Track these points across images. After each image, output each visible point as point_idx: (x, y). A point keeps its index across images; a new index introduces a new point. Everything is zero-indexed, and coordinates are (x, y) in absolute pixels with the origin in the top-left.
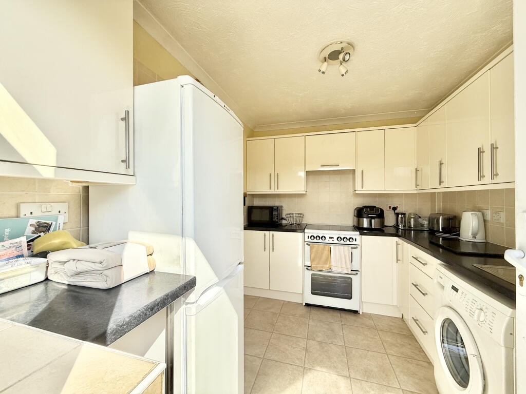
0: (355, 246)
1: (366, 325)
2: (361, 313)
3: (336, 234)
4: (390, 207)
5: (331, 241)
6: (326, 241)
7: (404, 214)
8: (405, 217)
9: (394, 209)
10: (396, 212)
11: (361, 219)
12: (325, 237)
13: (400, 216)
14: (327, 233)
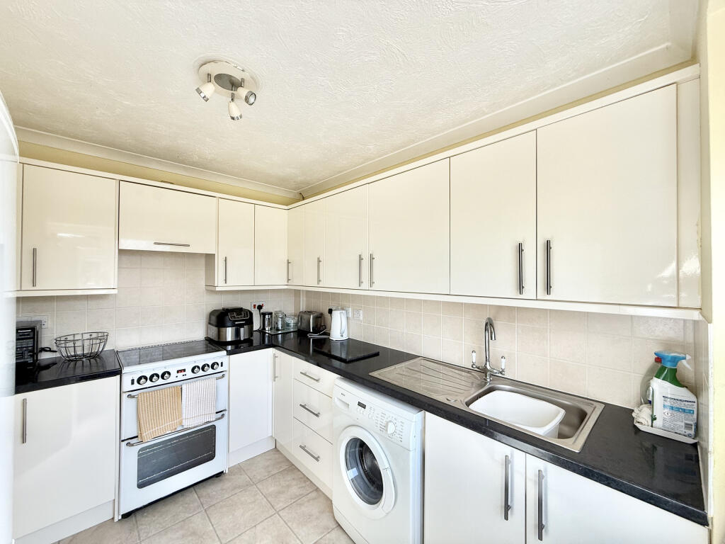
0: (220, 375)
1: (239, 487)
2: (227, 471)
3: (188, 362)
4: (255, 306)
5: (180, 377)
6: (172, 379)
7: (271, 314)
8: (271, 317)
9: (260, 307)
10: (262, 311)
11: (223, 329)
12: (169, 373)
13: (267, 316)
14: (172, 365)
